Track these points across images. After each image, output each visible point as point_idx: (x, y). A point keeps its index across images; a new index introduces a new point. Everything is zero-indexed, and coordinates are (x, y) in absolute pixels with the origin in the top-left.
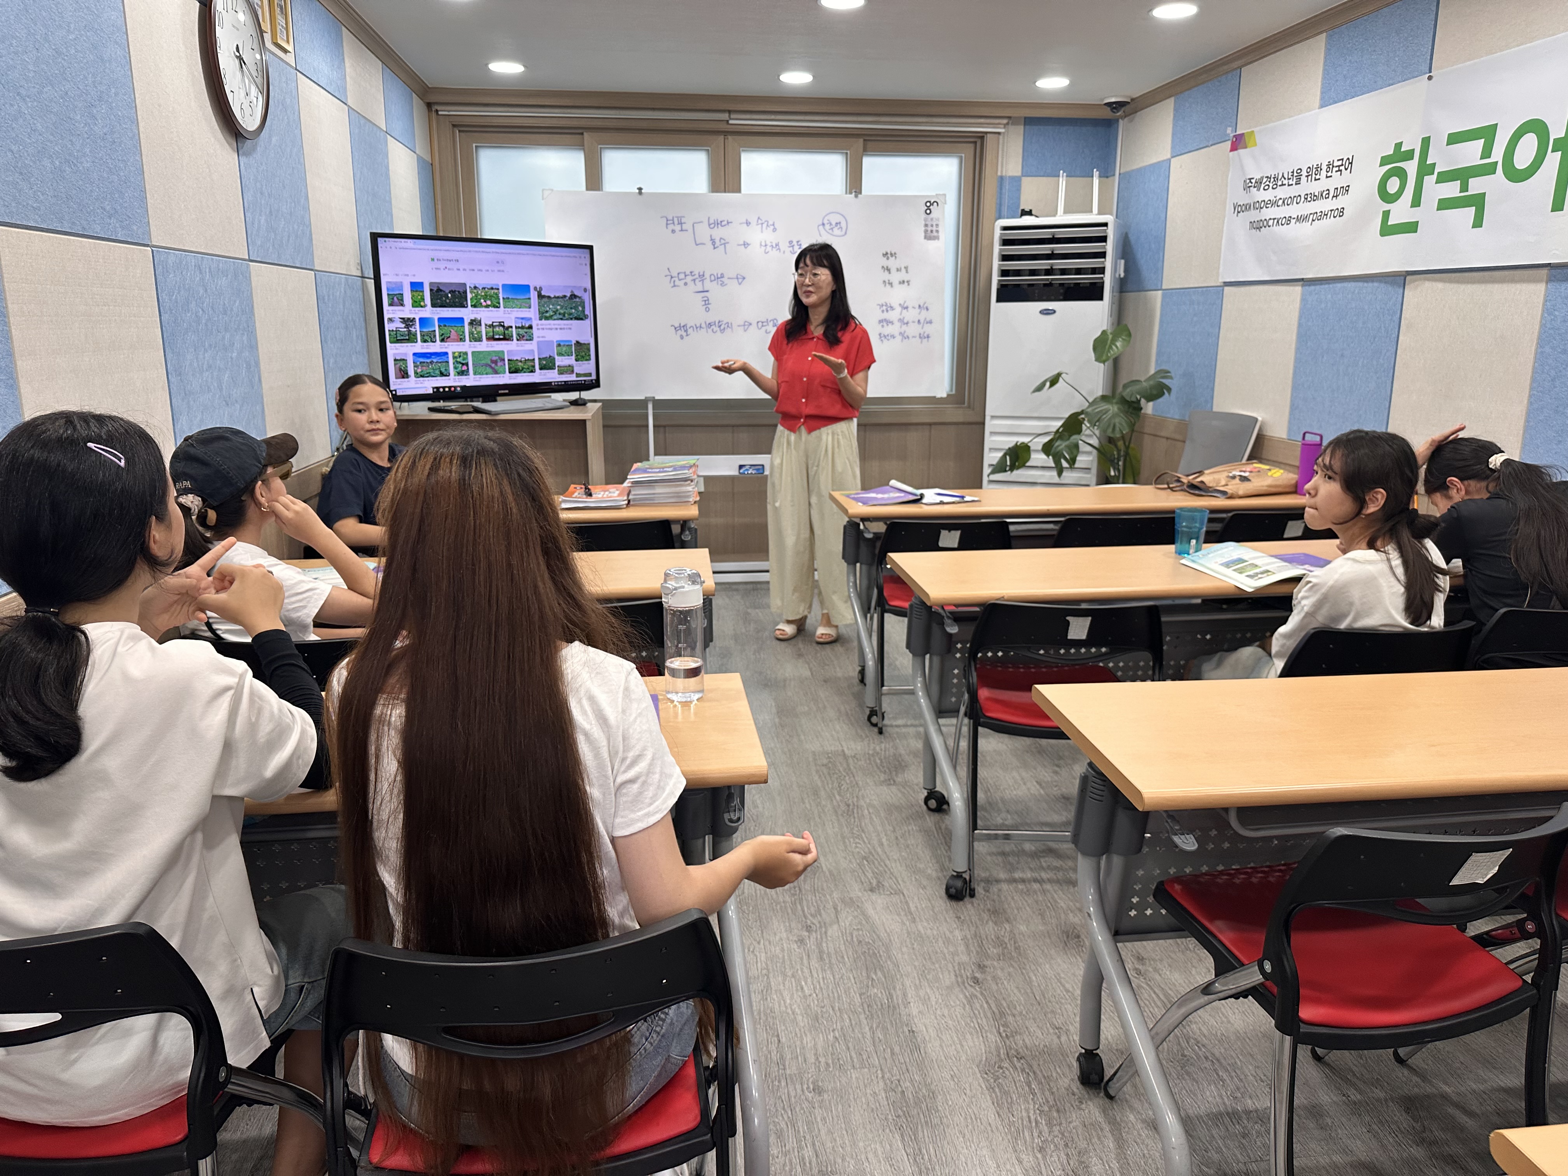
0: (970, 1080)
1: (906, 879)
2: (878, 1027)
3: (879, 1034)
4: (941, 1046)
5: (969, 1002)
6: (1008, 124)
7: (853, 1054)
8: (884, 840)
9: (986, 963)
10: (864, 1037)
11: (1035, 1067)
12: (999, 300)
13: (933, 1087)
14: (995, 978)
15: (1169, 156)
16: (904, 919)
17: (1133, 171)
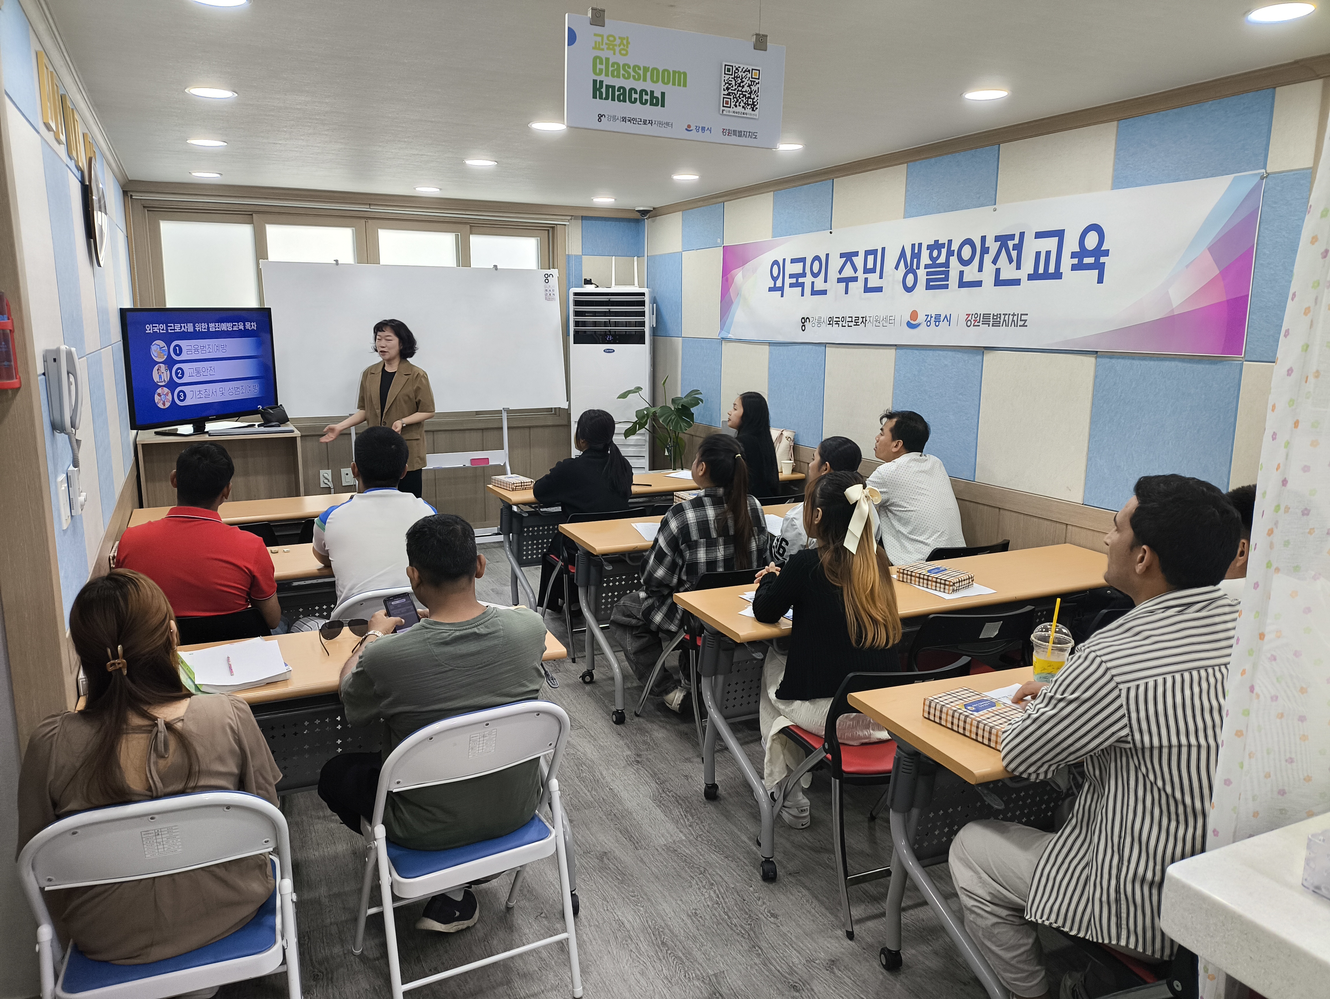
0: (648, 804)
1: (584, 720)
2: (592, 790)
3: (594, 792)
4: (628, 793)
5: (636, 772)
6: (571, 219)
7: (583, 803)
8: (564, 702)
9: (640, 753)
10: (586, 795)
11: (679, 794)
12: (576, 342)
13: (629, 810)
14: (648, 759)
15: (681, 250)
16: (590, 739)
17: (657, 255)
